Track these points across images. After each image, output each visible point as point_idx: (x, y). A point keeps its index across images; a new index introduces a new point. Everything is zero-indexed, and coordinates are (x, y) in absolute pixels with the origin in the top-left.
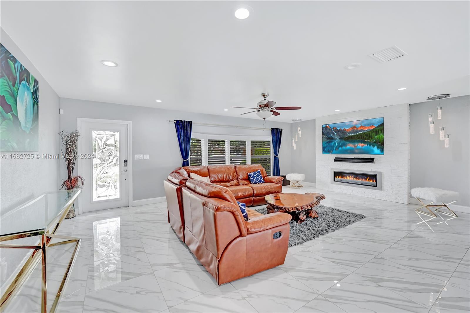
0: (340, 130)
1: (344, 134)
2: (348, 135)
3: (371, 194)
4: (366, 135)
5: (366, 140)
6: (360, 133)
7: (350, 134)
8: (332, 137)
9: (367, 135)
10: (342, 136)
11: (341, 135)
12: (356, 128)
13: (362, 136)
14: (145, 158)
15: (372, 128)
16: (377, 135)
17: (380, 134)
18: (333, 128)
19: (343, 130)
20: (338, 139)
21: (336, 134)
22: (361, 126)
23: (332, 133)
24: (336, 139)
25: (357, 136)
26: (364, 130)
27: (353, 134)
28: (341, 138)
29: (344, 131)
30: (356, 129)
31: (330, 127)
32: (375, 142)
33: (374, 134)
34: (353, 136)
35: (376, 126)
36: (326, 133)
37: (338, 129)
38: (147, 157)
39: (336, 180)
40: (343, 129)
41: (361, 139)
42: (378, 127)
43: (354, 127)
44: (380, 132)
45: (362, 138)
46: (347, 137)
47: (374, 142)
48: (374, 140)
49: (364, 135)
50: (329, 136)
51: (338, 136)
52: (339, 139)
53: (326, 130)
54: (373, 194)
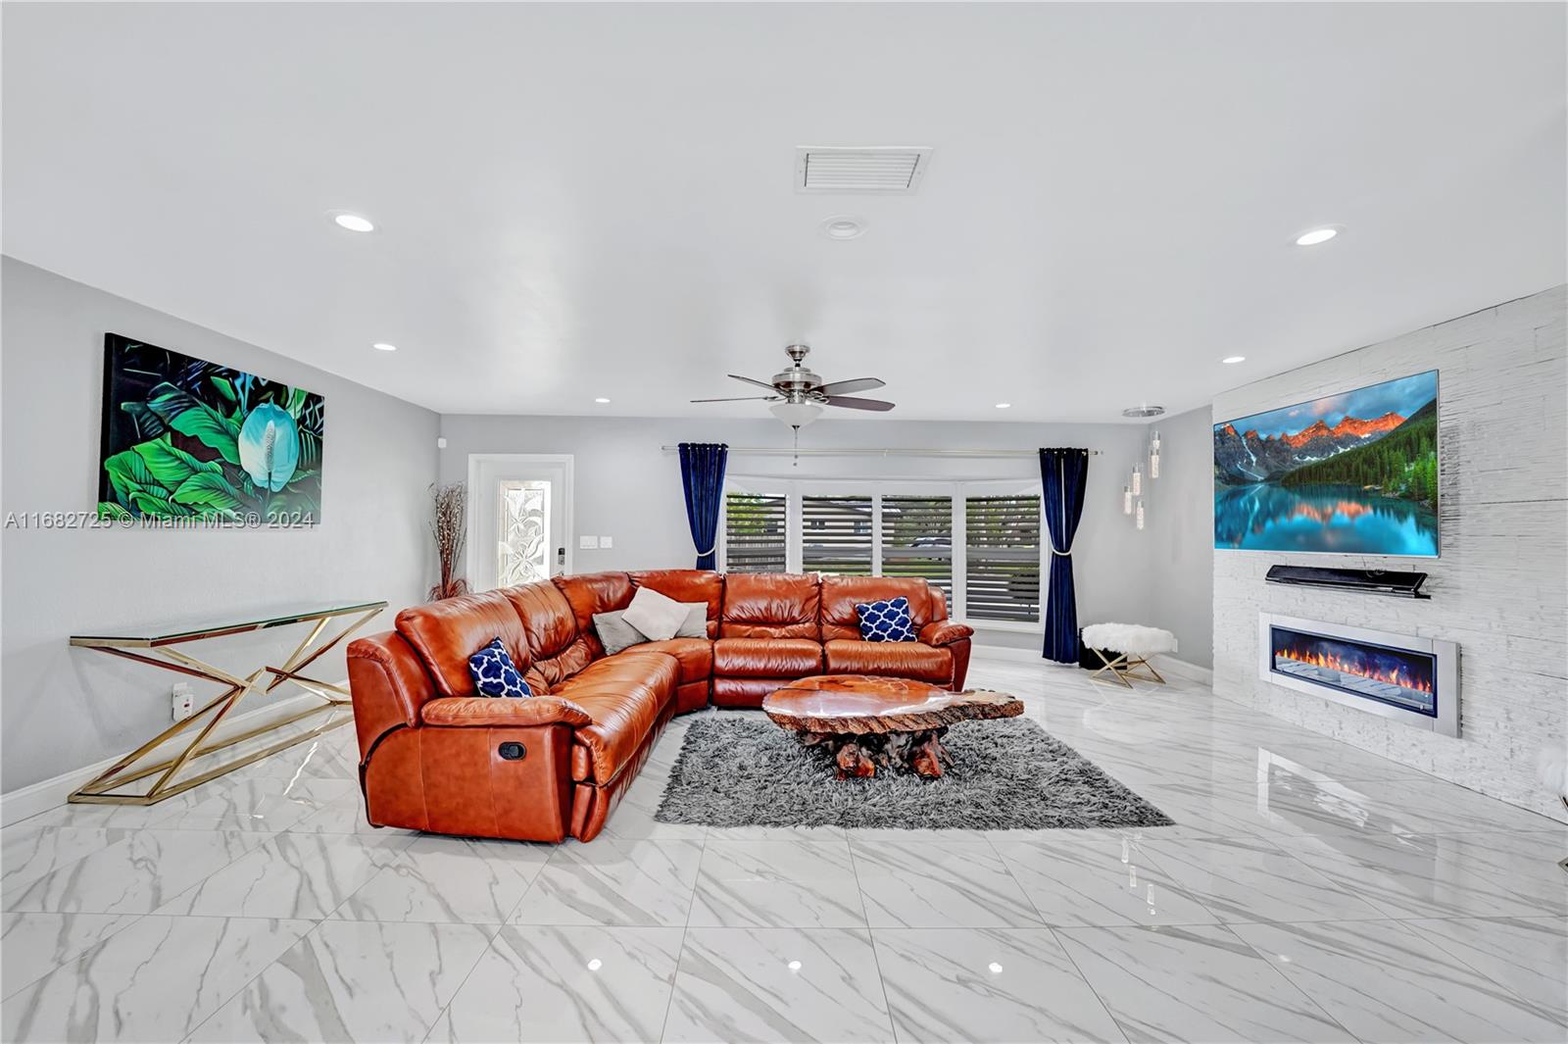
0: (1268, 440)
1: (1284, 461)
2: (1295, 462)
3: (1416, 751)
4: (1365, 461)
5: (1367, 487)
6: (1341, 450)
7: (1303, 457)
8: (1242, 473)
9: (1369, 462)
10: (1274, 470)
11: (1272, 462)
12: (1328, 429)
13: (1349, 466)
14: (602, 547)
15: (1392, 426)
16: (1413, 459)
17: (1425, 457)
18: (1245, 435)
19: (1280, 440)
20: (1262, 481)
21: (1254, 459)
22: (1347, 419)
23: (1242, 454)
24: (1256, 482)
25: (1332, 466)
26: (1358, 439)
27: (1314, 459)
28: (1270, 480)
29: (1282, 444)
30: (1325, 433)
31: (1236, 432)
32: (1408, 496)
33: (1400, 454)
34: (1318, 466)
35: (1405, 415)
36: (1224, 456)
37: (1263, 437)
38: (607, 542)
39: (1278, 667)
40: (1277, 436)
41: (1348, 482)
42: (1414, 418)
43: (1320, 426)
44: (1425, 442)
45: (1349, 476)
46: (1292, 474)
47: (1403, 497)
48: (1403, 487)
49: (1360, 460)
50: (1233, 470)
51: (1262, 470)
52: (1266, 480)
53: (1223, 443)
54: (1423, 752)
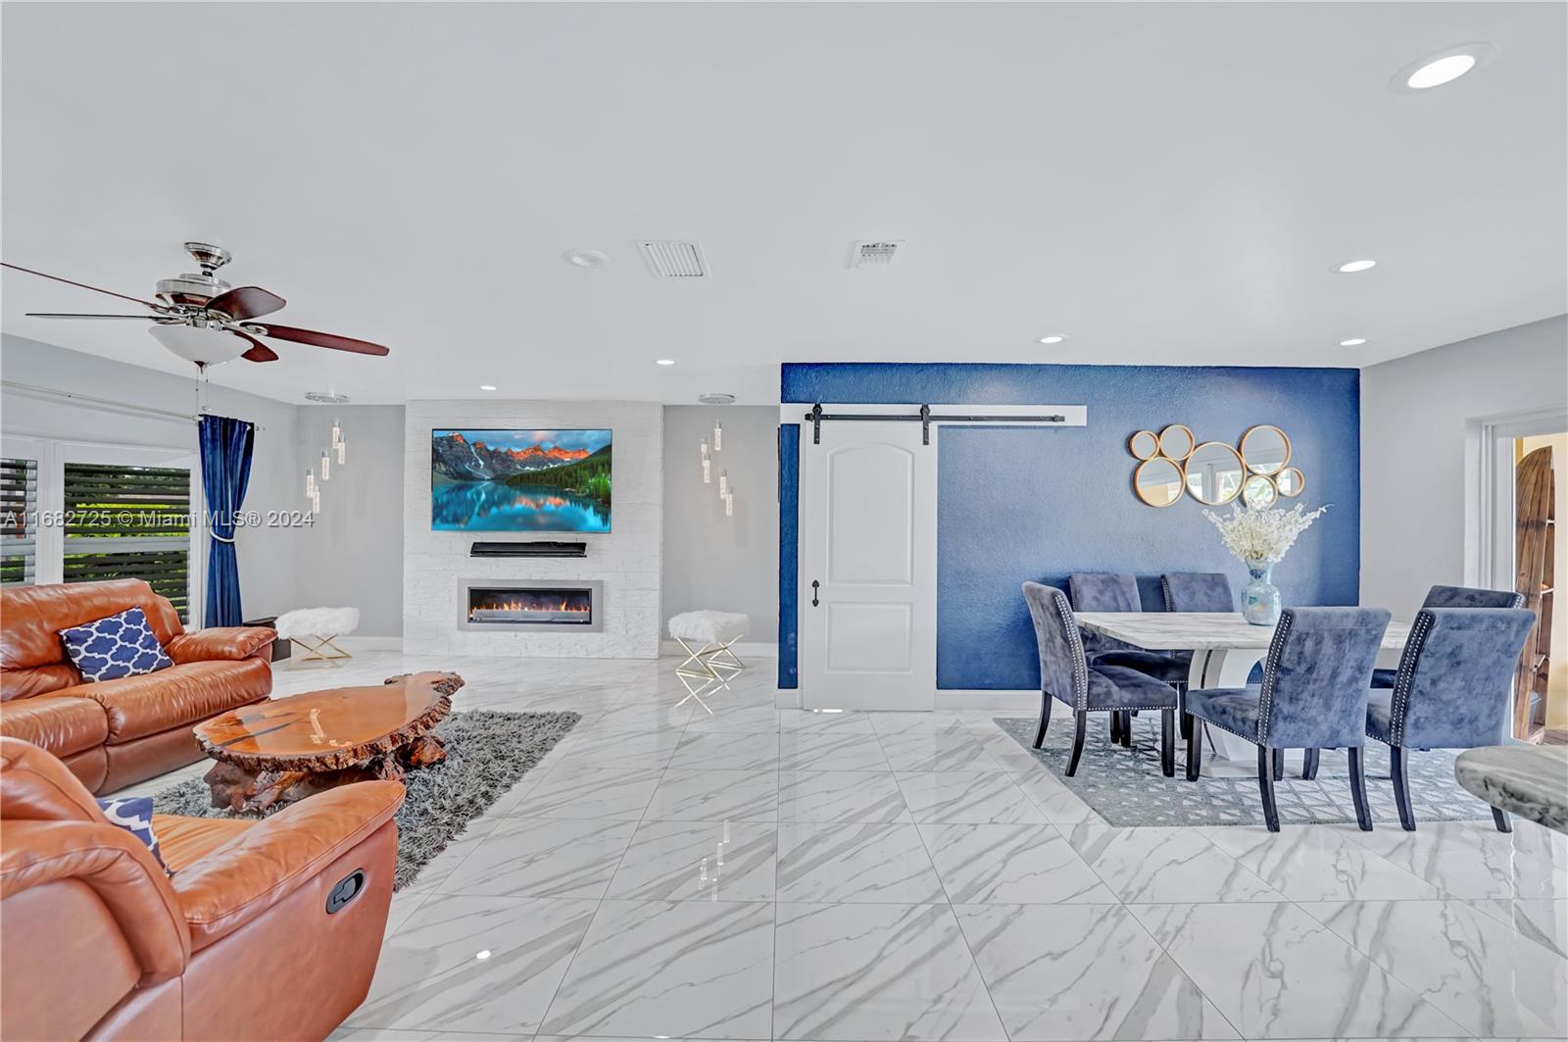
0: (495, 451)
1: (508, 467)
2: (518, 469)
3: (577, 647)
4: (566, 474)
5: (567, 489)
6: (551, 466)
7: (524, 466)
8: (470, 472)
9: (569, 474)
10: (500, 473)
11: (499, 467)
12: (542, 451)
13: (556, 476)
15: (583, 456)
16: (593, 476)
17: (600, 476)
18: (474, 445)
19: (506, 453)
20: (488, 480)
21: (482, 463)
22: (556, 448)
23: (470, 458)
24: (484, 480)
25: (545, 475)
26: (563, 461)
27: (532, 469)
28: (496, 479)
29: (508, 456)
30: (541, 454)
31: (465, 441)
32: (589, 496)
33: (587, 472)
34: (534, 473)
35: (591, 451)
36: (451, 457)
37: (491, 448)
39: (474, 618)
40: (503, 450)
41: (555, 486)
42: (595, 454)
43: (537, 449)
44: (600, 468)
45: (556, 482)
46: (515, 477)
47: (587, 496)
48: (588, 491)
49: (563, 473)
50: (460, 469)
51: (489, 472)
52: (492, 479)
53: (451, 447)
54: (581, 647)
